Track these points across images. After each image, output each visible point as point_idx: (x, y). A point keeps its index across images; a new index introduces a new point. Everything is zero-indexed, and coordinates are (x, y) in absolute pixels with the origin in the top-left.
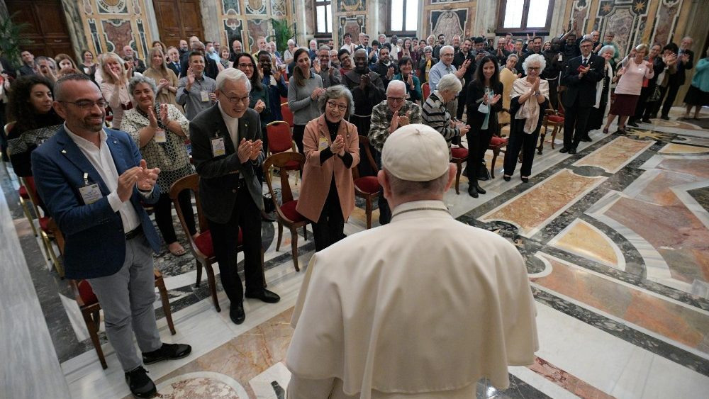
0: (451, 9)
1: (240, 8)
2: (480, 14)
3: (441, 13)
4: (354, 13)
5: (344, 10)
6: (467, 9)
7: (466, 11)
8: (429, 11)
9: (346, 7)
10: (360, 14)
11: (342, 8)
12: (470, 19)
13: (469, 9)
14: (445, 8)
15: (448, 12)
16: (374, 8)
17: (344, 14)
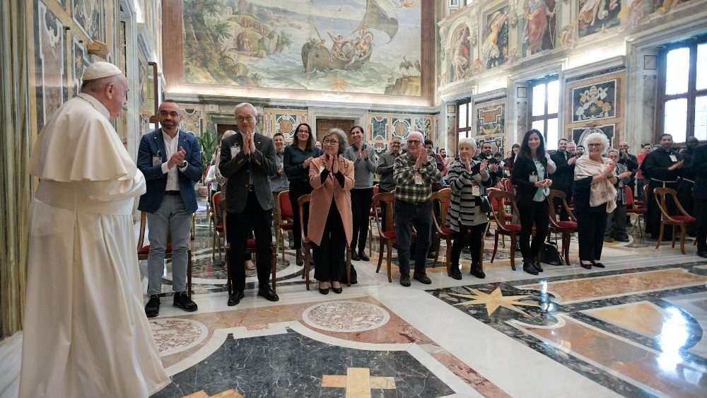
0: (595, 126)
1: (387, 134)
2: (629, 128)
3: (583, 131)
4: (492, 136)
5: (483, 134)
6: (614, 125)
7: (612, 126)
8: (570, 130)
9: (485, 131)
10: (499, 136)
11: (481, 131)
12: (618, 135)
13: (616, 125)
14: (588, 126)
15: (592, 129)
16: (512, 130)
17: (482, 137)
